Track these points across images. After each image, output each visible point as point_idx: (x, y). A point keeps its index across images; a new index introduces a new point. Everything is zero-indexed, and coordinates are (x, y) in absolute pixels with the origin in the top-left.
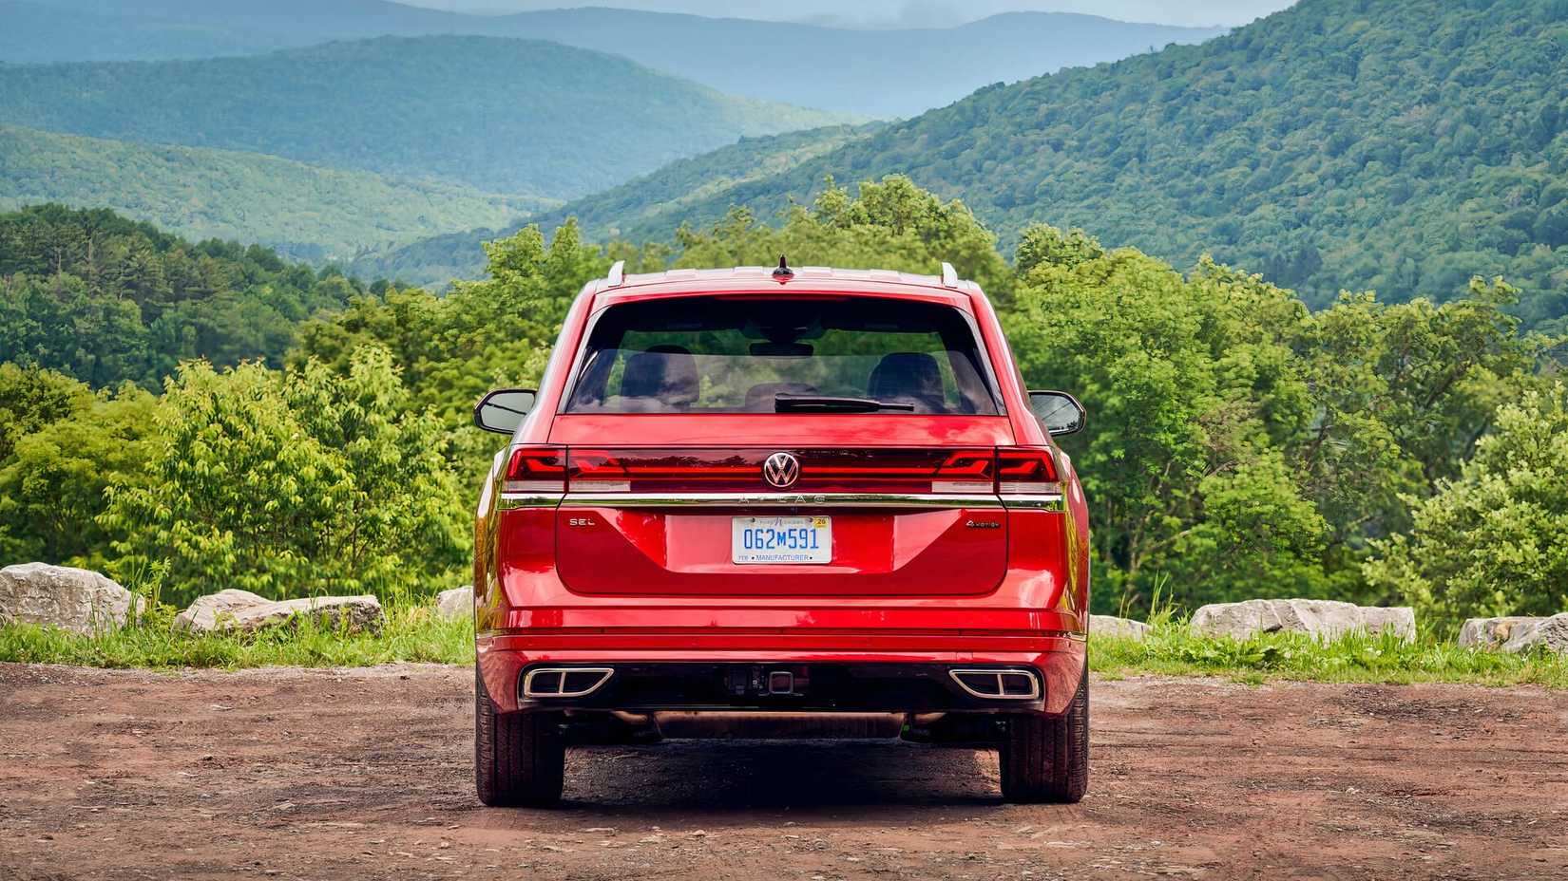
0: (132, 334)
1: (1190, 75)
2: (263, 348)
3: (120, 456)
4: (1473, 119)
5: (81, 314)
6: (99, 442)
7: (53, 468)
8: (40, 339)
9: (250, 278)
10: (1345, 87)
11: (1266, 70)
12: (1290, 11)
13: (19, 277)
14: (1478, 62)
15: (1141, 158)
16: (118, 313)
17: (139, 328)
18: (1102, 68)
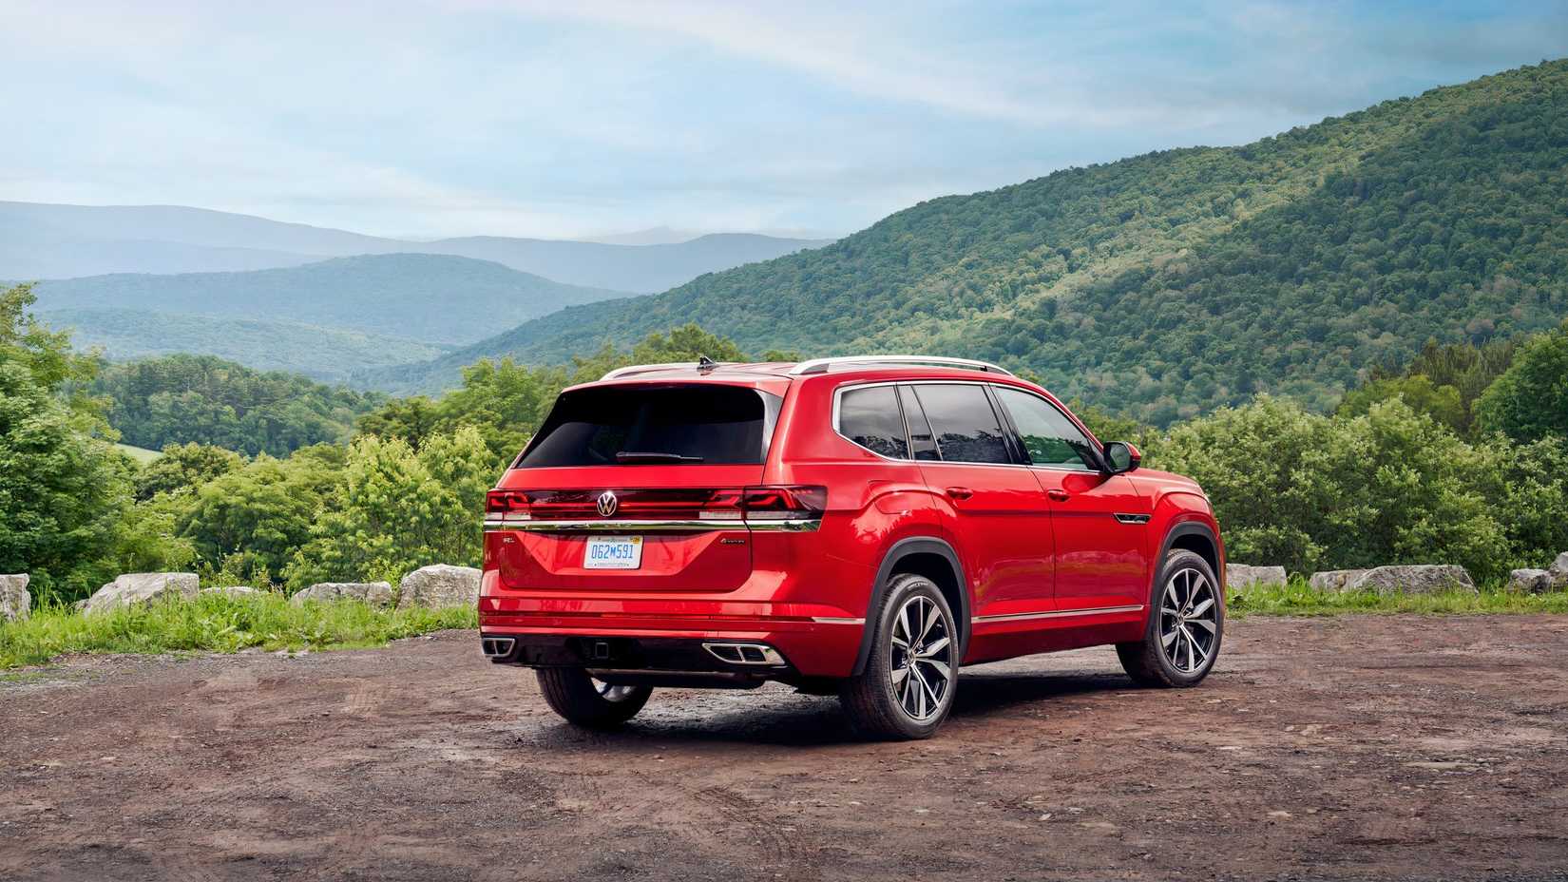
0: (231, 425)
1: (815, 266)
2: (305, 431)
3: (260, 494)
4: (973, 288)
5: (201, 414)
6: (247, 486)
7: (221, 502)
8: (179, 429)
9: (296, 392)
10: (903, 271)
11: (857, 263)
12: (870, 230)
13: (166, 394)
14: (974, 256)
15: (790, 313)
16: (222, 413)
17: (234, 421)
18: (766, 263)
